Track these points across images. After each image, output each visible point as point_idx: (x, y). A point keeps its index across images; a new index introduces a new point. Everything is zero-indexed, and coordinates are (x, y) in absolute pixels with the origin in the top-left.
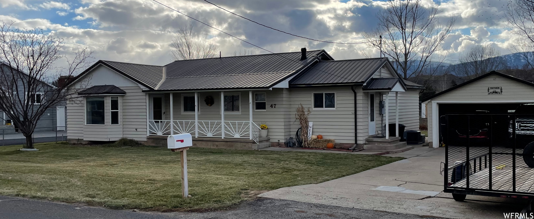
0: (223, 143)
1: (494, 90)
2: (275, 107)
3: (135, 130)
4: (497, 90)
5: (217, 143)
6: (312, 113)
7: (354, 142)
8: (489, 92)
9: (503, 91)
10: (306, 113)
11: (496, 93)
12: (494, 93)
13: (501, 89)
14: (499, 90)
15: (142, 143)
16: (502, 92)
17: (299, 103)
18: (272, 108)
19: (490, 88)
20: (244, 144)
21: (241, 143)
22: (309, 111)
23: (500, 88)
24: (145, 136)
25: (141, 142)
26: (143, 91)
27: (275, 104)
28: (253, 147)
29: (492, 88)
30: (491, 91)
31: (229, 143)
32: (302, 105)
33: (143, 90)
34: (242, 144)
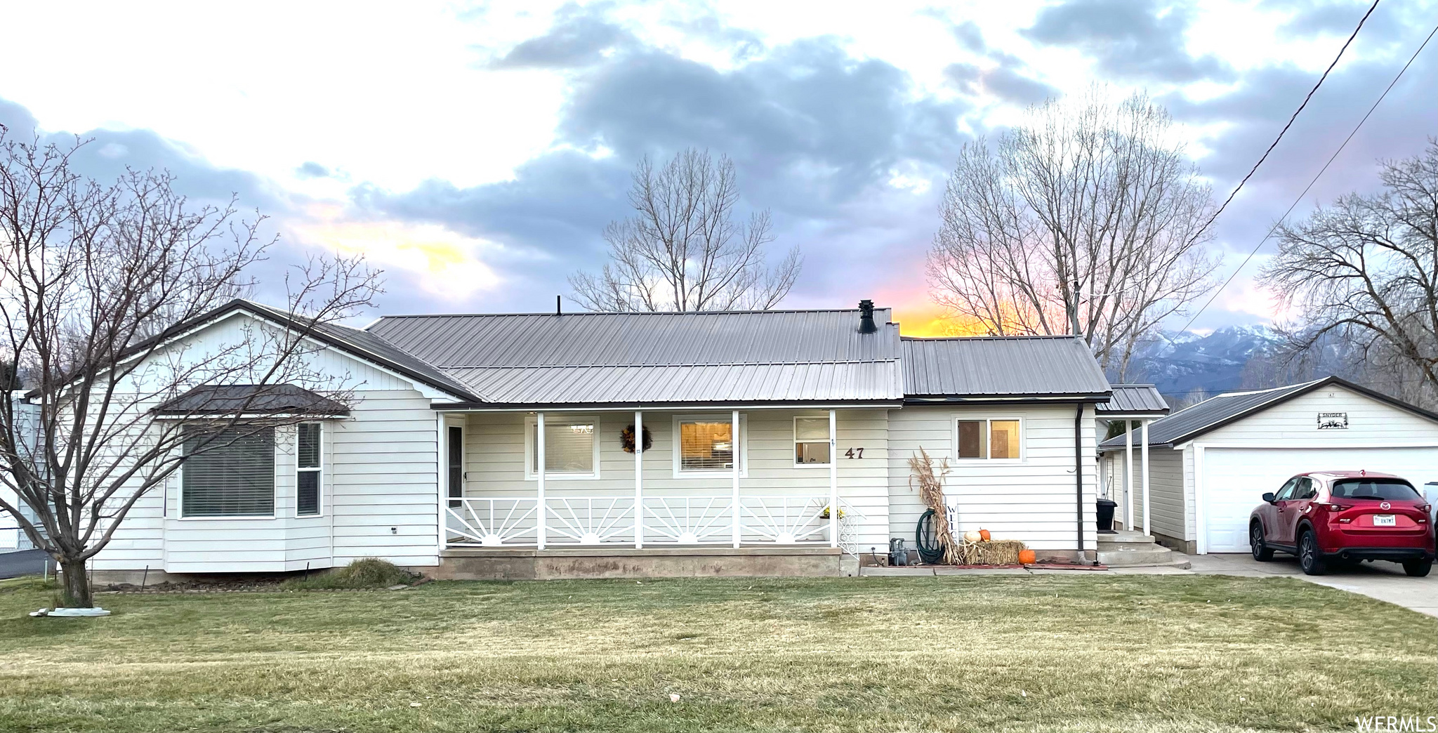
0: (742, 560)
1: (1331, 419)
2: (860, 457)
3: (391, 533)
4: (1337, 420)
5: (717, 562)
6: (956, 472)
7: (1075, 546)
8: (1321, 424)
9: (1349, 421)
10: (937, 473)
11: (1335, 425)
12: (1330, 425)
13: (1346, 418)
14: (1340, 421)
15: (423, 571)
16: (1346, 424)
17: (916, 445)
18: (851, 458)
19: (1321, 415)
20: (813, 561)
21: (803, 558)
22: (946, 467)
23: (1343, 415)
24: (435, 551)
25: (419, 570)
26: (434, 406)
27: (862, 449)
28: (842, 569)
29: (1326, 415)
30: (1325, 421)
31: (760, 560)
32: (925, 451)
33: (434, 401)
34: (804, 560)
